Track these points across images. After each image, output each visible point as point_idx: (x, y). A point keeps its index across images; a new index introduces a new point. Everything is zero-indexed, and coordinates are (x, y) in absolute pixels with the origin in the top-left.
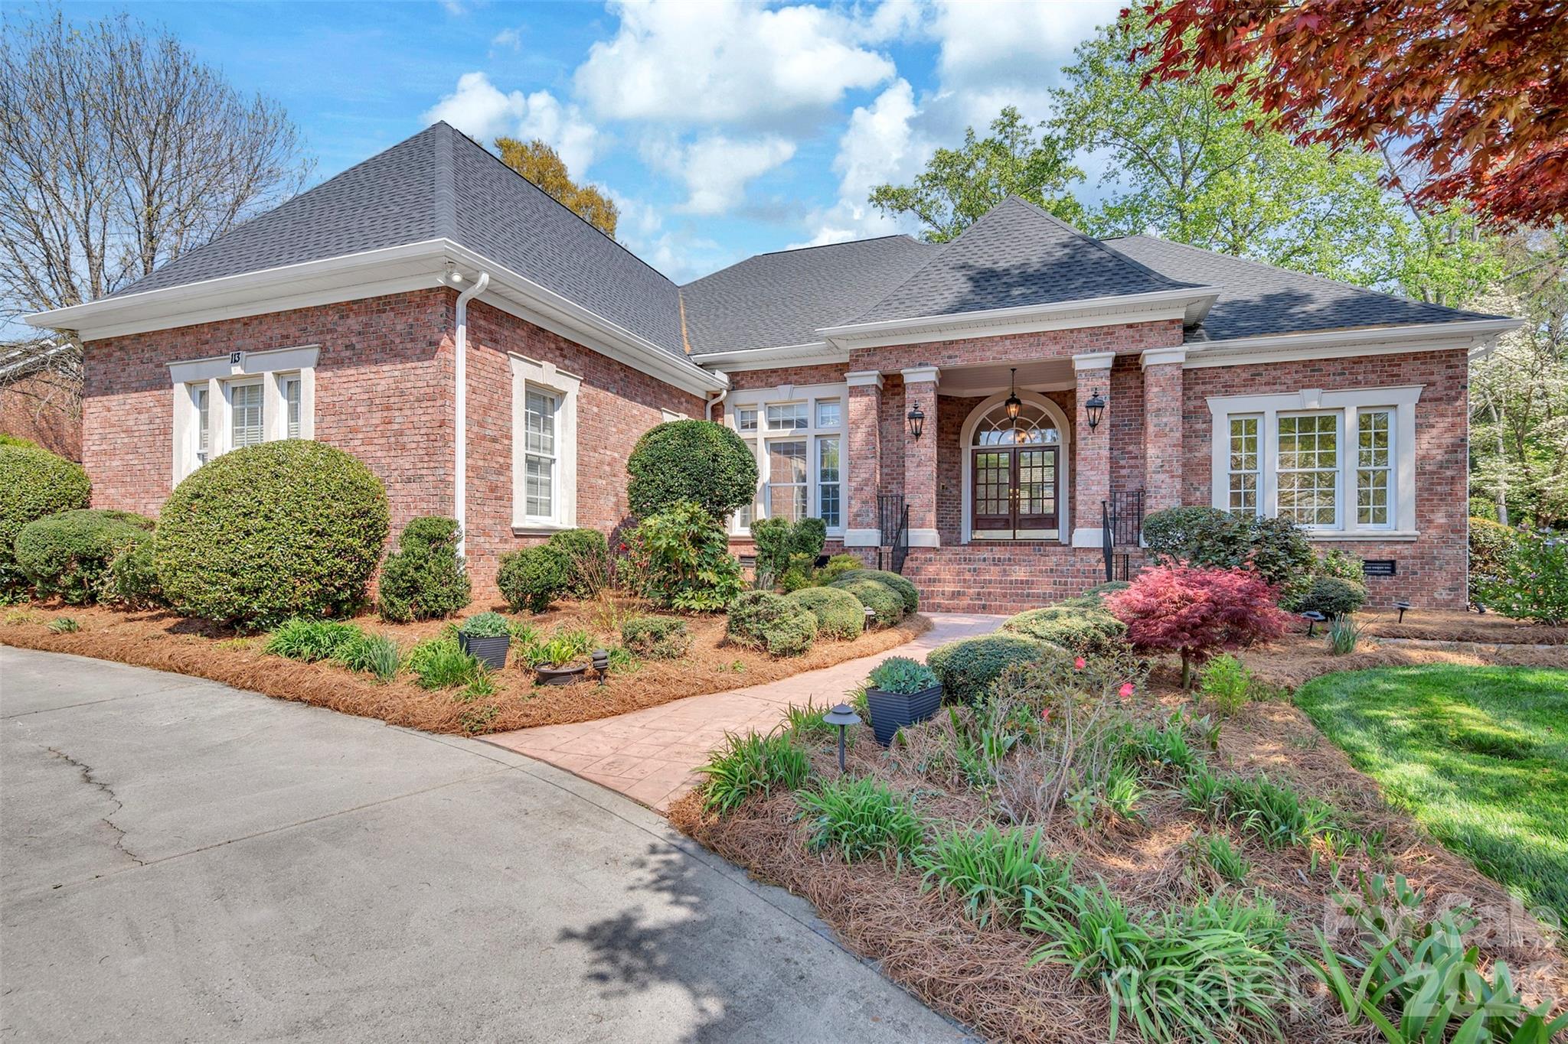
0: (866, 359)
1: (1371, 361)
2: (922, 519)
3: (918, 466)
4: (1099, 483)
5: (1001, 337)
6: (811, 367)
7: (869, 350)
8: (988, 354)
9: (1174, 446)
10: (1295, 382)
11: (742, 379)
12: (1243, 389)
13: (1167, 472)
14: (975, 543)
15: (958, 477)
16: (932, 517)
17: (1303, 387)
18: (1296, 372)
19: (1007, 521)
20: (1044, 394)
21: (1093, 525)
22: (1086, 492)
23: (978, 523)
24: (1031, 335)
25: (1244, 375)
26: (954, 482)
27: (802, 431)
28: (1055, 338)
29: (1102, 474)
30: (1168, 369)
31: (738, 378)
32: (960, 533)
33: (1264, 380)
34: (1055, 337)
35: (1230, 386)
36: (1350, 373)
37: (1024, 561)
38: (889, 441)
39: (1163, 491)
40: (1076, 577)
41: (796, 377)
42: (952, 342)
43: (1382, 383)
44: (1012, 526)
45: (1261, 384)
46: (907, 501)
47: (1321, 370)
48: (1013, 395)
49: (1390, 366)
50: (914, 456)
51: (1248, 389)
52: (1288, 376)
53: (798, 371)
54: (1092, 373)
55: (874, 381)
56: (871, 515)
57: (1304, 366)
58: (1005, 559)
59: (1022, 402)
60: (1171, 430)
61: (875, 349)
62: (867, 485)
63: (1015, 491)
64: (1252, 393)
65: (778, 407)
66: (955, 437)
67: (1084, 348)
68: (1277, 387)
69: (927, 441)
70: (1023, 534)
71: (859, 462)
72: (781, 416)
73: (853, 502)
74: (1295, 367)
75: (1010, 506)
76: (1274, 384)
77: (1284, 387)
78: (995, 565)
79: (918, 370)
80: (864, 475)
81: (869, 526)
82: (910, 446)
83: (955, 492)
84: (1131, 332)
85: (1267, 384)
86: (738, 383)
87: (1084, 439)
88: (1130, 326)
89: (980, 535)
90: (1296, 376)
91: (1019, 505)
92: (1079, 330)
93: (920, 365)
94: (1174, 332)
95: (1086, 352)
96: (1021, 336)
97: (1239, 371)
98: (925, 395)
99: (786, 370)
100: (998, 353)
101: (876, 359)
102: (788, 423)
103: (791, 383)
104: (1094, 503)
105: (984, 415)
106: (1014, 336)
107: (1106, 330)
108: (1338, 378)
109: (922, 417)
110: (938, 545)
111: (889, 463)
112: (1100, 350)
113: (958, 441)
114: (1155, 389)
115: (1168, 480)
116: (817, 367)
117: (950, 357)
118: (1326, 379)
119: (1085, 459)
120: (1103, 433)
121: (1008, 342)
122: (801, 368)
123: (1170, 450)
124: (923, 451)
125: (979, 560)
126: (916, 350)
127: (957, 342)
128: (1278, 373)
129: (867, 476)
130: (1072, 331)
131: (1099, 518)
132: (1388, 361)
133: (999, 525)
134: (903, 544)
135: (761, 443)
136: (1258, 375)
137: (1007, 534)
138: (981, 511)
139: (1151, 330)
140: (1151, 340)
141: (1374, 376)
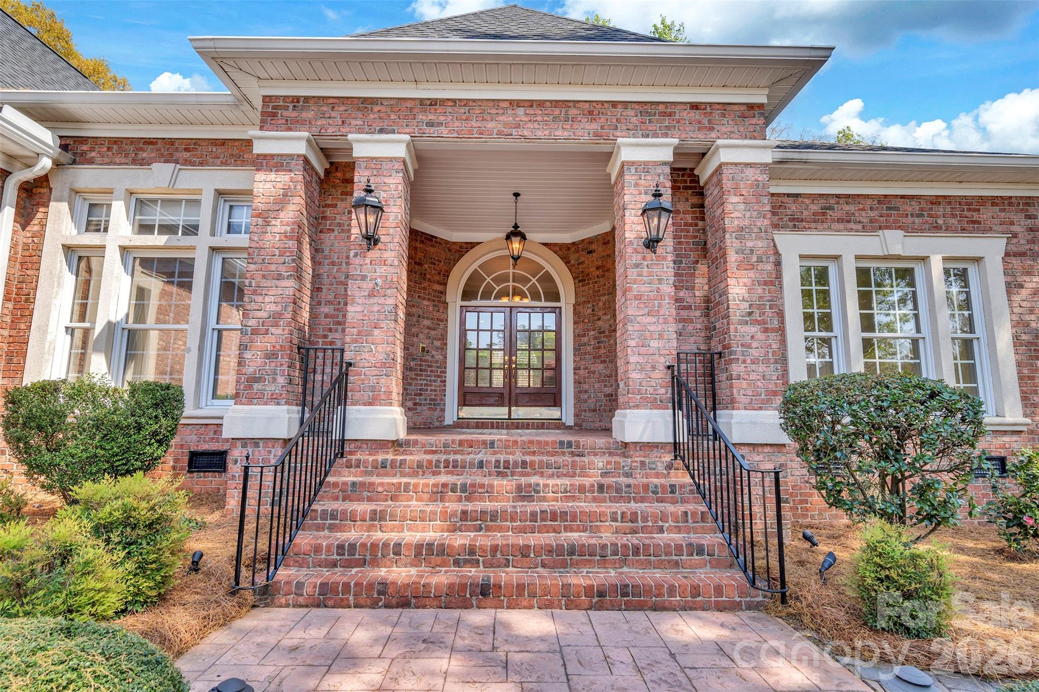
0: (290, 113)
1: (950, 203)
2: (373, 389)
3: (371, 295)
4: (661, 336)
5: (511, 102)
6: (214, 142)
7: (296, 99)
8: (491, 125)
9: (765, 283)
10: (871, 221)
11: (92, 149)
12: (813, 225)
13: (757, 322)
14: (461, 424)
15: (443, 338)
16: (394, 385)
17: (880, 228)
18: (871, 209)
19: (501, 395)
20: (545, 244)
21: (655, 404)
22: (643, 350)
23: (467, 397)
24: (556, 103)
25: (814, 208)
26: (438, 344)
27: (190, 240)
28: (591, 113)
29: (666, 322)
30: (749, 172)
31: (85, 148)
32: (443, 410)
33: (836, 214)
34: (593, 110)
35: (798, 220)
36: (930, 216)
37: (549, 466)
38: (333, 263)
39: (755, 353)
40: (642, 500)
41: (186, 155)
42: (434, 102)
43: (963, 229)
44: (507, 401)
45: (833, 221)
46: (348, 356)
47: (897, 209)
48: (516, 226)
49: (969, 210)
50: (364, 278)
51: (819, 226)
52: (863, 213)
53: (192, 145)
54: (645, 167)
55: (300, 148)
56: (281, 380)
57: (879, 202)
58: (516, 464)
59: (528, 236)
60: (760, 260)
61: (307, 99)
62: (276, 325)
63: (510, 360)
64: (824, 230)
65: (154, 201)
66: (440, 288)
67: (632, 131)
68: (852, 225)
69: (389, 255)
70: (520, 412)
71: (264, 283)
72: (158, 216)
73: (248, 355)
74: (869, 202)
75: (505, 377)
76: (849, 222)
77: (859, 227)
78: (499, 474)
79: (377, 136)
80: (273, 308)
81: (275, 399)
82: (357, 261)
83: (439, 357)
84: (695, 115)
85: (840, 220)
86: (83, 154)
87: (637, 266)
88: (695, 106)
89: (468, 412)
90: (872, 214)
91: (516, 377)
92: (626, 104)
93: (381, 131)
94: (754, 121)
95: (634, 136)
96: (541, 104)
97: (807, 201)
98: (386, 180)
99: (172, 142)
100: (506, 125)
101: (308, 115)
102: (168, 229)
103: (177, 162)
104: (654, 368)
105: (475, 266)
106: (531, 103)
107: (661, 108)
108: (917, 220)
109: (378, 208)
110: (402, 434)
111: (331, 297)
112: (655, 136)
113: (443, 293)
114: (734, 199)
115: (760, 336)
116: (223, 142)
117: (430, 124)
118: (904, 220)
119: (638, 297)
120: (664, 258)
121: (521, 111)
122: (197, 142)
123: (759, 290)
124: (381, 270)
125: (472, 465)
126: (376, 108)
127: (443, 102)
128: (851, 208)
129: (279, 308)
130: (614, 104)
131: (665, 392)
132: (967, 204)
133: (491, 401)
134: (336, 435)
135: (112, 257)
136: (829, 208)
137: (501, 412)
138: (470, 383)
139: (724, 115)
140: (724, 129)
141: (953, 221)
